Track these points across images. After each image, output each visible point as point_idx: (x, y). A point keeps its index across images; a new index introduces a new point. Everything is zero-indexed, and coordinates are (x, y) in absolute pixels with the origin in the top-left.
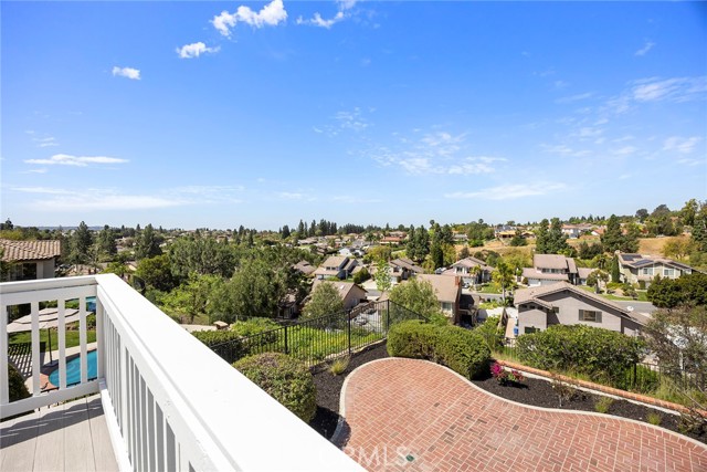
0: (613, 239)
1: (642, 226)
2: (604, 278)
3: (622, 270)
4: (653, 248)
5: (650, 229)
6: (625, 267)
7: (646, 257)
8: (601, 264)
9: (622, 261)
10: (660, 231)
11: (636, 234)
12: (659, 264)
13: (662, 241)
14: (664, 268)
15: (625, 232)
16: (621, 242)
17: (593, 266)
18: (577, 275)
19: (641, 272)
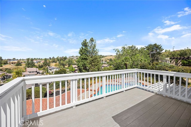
0: (46, 64)
1: (51, 61)
2: (45, 72)
3: (49, 70)
4: (53, 65)
7: (53, 67)
8: (44, 69)
9: (49, 68)
10: (54, 62)
12: (55, 68)
15: (48, 62)
16: (47, 64)
17: (42, 70)
18: (39, 72)
19: (52, 70)
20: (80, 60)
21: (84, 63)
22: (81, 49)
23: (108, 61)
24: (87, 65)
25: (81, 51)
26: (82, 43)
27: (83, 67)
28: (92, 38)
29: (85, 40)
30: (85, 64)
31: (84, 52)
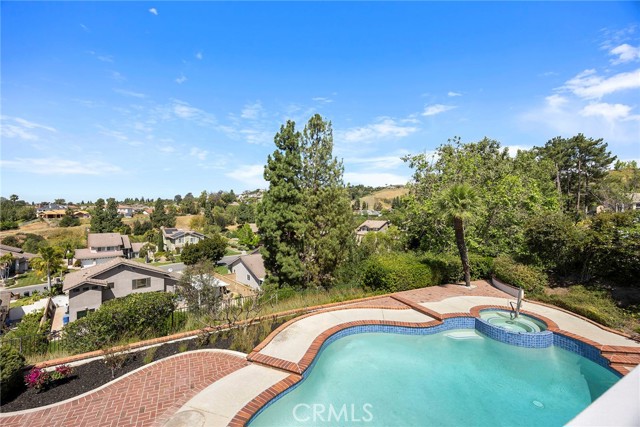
0: (158, 218)
1: (178, 207)
2: (153, 249)
3: (165, 242)
4: (184, 223)
5: (183, 210)
6: (167, 238)
7: (180, 230)
8: (151, 238)
9: (165, 235)
10: (188, 211)
11: (174, 213)
12: (188, 234)
13: (189, 218)
14: (190, 237)
15: (167, 212)
16: (164, 220)
17: (144, 241)
18: (131, 250)
19: (177, 241)
20: (269, 204)
21: (282, 215)
22: (273, 159)
23: (388, 207)
24: (294, 225)
25: (273, 169)
26: (277, 135)
27: (279, 232)
28: (318, 117)
29: (288, 122)
30: (288, 221)
31: (284, 172)
